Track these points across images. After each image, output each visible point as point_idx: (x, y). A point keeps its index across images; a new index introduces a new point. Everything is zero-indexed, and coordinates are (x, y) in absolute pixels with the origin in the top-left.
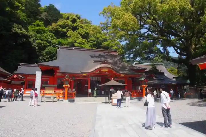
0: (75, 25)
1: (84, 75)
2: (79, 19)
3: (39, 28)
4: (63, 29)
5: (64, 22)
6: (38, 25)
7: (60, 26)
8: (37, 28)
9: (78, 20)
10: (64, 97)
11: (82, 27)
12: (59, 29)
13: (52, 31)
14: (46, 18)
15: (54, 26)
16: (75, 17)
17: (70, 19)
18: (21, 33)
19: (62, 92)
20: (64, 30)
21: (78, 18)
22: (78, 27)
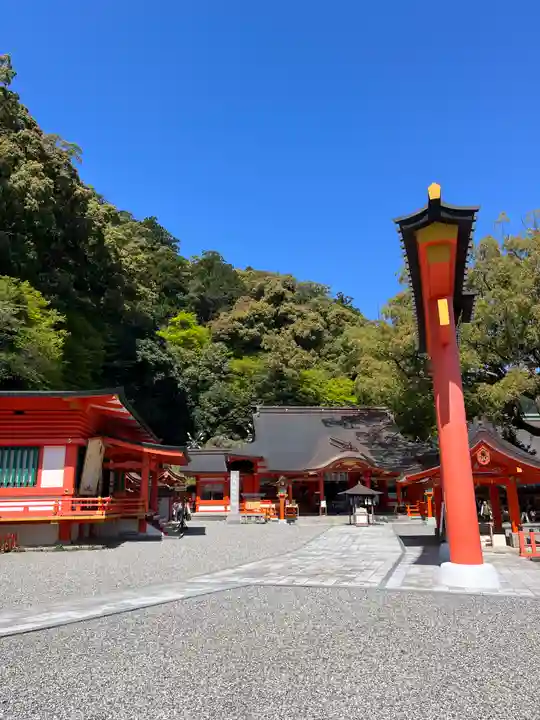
0: (282, 309)
1: (311, 473)
2: (293, 291)
3: (188, 334)
4: (250, 330)
5: (252, 308)
6: (184, 325)
7: (240, 320)
8: (183, 333)
9: (289, 295)
10: (278, 515)
11: (301, 316)
12: (240, 331)
13: (222, 336)
14: (201, 297)
15: (224, 320)
16: (279, 288)
17: (267, 296)
18: (152, 360)
19: (273, 506)
20: (253, 331)
21: (289, 289)
22: (290, 316)
